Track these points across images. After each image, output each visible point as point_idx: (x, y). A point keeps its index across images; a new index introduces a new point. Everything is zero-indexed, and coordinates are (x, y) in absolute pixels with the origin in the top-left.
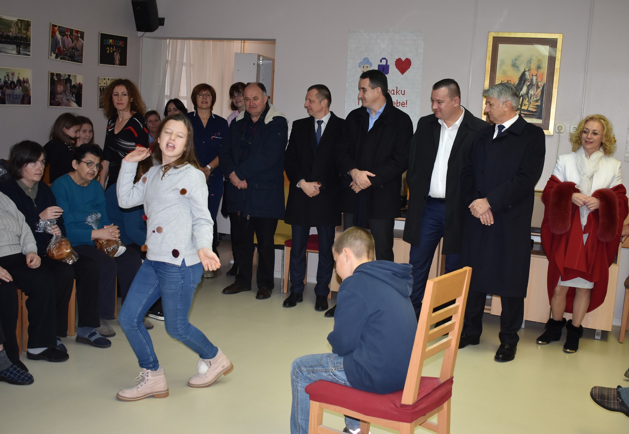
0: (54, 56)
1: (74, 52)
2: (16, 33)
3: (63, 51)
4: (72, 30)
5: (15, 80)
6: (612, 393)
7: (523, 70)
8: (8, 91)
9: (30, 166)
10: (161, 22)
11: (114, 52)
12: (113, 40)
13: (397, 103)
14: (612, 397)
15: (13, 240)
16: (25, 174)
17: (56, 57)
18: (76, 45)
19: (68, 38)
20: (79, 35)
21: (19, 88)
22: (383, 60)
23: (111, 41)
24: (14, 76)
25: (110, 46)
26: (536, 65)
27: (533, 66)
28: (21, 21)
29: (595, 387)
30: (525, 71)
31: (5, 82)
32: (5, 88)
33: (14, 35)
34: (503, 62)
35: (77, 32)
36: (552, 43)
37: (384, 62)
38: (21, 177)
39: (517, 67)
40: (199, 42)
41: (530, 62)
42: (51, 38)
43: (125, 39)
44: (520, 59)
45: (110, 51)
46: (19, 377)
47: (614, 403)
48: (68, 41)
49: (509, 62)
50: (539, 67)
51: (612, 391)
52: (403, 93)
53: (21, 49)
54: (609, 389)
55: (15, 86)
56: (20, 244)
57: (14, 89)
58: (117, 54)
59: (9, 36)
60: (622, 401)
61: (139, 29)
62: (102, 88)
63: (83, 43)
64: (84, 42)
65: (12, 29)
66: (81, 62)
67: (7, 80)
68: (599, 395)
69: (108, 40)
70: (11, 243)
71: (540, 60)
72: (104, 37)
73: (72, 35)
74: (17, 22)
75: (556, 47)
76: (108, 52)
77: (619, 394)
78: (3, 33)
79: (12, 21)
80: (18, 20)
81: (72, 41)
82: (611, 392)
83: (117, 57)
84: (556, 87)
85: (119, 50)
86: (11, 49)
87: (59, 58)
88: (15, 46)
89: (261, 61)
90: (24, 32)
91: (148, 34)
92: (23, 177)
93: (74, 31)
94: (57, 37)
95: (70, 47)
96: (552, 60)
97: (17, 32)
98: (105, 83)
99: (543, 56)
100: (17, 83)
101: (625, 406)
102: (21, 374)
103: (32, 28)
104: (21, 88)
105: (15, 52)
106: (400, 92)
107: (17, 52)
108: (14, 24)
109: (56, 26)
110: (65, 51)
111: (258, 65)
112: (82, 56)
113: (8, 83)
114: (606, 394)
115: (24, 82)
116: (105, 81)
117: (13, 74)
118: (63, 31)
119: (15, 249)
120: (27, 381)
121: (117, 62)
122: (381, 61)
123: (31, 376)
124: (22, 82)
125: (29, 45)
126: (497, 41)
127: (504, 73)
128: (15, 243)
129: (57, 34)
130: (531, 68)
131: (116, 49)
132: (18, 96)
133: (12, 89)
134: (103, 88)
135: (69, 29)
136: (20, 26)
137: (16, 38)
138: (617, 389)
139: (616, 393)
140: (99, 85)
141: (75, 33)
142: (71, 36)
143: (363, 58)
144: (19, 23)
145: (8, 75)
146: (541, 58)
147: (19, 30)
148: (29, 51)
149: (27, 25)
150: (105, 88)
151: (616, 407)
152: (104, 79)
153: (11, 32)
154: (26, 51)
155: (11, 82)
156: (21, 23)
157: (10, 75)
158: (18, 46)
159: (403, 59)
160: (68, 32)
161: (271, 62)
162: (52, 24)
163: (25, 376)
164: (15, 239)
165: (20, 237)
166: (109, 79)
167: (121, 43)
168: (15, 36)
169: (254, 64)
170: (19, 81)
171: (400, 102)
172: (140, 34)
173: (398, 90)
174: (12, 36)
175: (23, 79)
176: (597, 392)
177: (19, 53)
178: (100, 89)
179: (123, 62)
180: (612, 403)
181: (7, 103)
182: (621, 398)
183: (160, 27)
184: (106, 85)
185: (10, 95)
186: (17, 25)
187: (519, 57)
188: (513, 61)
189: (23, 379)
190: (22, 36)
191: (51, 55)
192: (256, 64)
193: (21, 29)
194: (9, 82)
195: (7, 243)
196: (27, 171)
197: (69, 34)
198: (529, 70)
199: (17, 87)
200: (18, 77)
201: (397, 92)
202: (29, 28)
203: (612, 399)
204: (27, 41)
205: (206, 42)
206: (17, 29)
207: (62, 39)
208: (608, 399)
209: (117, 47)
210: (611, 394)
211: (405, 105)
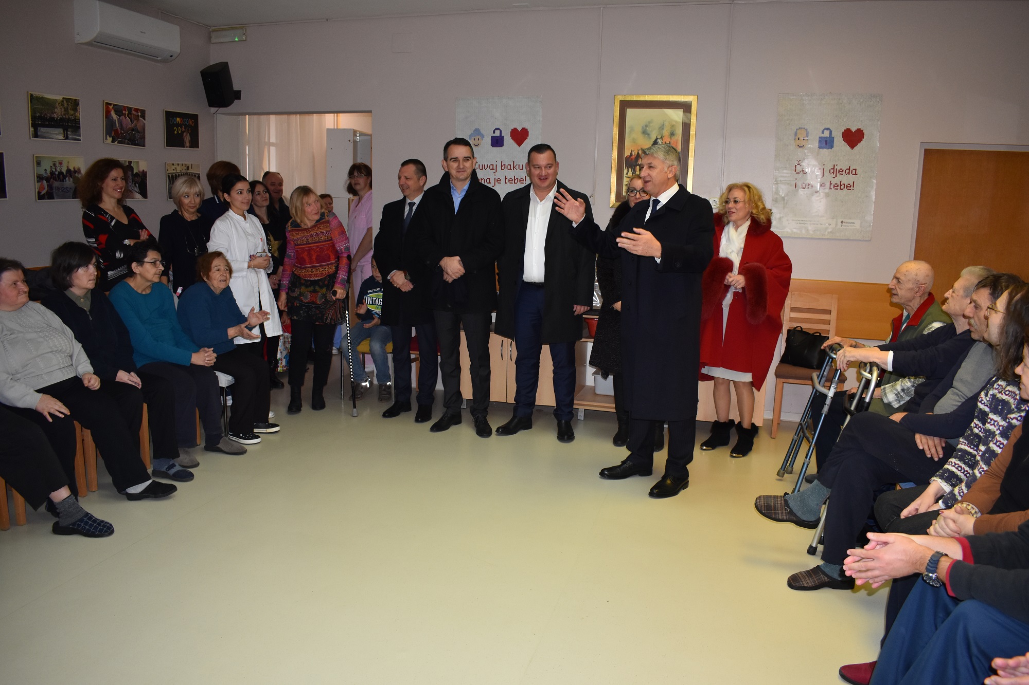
0: (110, 139)
1: (135, 134)
2: (61, 115)
3: (121, 133)
4: (131, 108)
5: (64, 170)
6: (779, 502)
7: (655, 138)
8: (56, 184)
9: (81, 271)
10: (237, 95)
11: (183, 132)
12: (181, 119)
13: (515, 180)
14: (779, 506)
15: (63, 361)
16: (76, 281)
17: (113, 141)
18: (136, 126)
19: (126, 118)
20: (140, 114)
21: (69, 179)
22: (496, 131)
23: (178, 119)
24: (62, 166)
25: (178, 125)
26: (669, 132)
27: (666, 133)
28: (68, 100)
29: (760, 497)
30: (657, 139)
31: (52, 173)
32: (52, 180)
33: (59, 117)
34: (632, 130)
35: (137, 110)
36: (686, 107)
37: (497, 134)
38: (71, 286)
39: (648, 134)
40: (285, 117)
41: (662, 128)
42: (106, 118)
43: (195, 117)
44: (651, 125)
45: (178, 132)
46: (96, 528)
47: (782, 513)
48: (127, 121)
49: (639, 129)
50: (672, 134)
51: (779, 500)
52: (521, 168)
53: (69, 133)
54: (774, 497)
55: (64, 177)
56: (72, 365)
57: (63, 181)
58: (187, 135)
59: (54, 118)
60: (791, 510)
61: (212, 104)
62: (170, 175)
63: (144, 124)
64: (146, 122)
65: (56, 110)
66: (144, 146)
67: (54, 170)
68: (764, 505)
69: (175, 118)
70: (62, 366)
71: (673, 126)
72: (170, 115)
73: (131, 114)
74: (63, 101)
75: (690, 112)
76: (175, 133)
77: (786, 502)
78: (46, 114)
79: (56, 100)
80: (64, 98)
81: (131, 122)
82: (777, 501)
83: (187, 138)
84: (691, 156)
85: (188, 130)
86: (57, 134)
87: (116, 142)
88: (61, 130)
89: (358, 137)
90: (72, 112)
91: (222, 110)
92: (74, 286)
93: (133, 109)
94: (112, 118)
95: (130, 128)
96: (686, 127)
97: (63, 113)
98: (174, 170)
99: (676, 122)
100: (66, 174)
101: (795, 515)
102: (97, 524)
103: (81, 108)
104: (71, 179)
105: (61, 137)
106: (517, 167)
107: (64, 137)
108: (59, 104)
109: (110, 104)
110: (123, 133)
111: (355, 142)
112: (145, 138)
113: (55, 174)
114: (772, 504)
115: (75, 172)
116: (173, 167)
117: (61, 163)
118: (119, 110)
119: (68, 373)
120: (106, 531)
121: (188, 144)
122: (494, 132)
123: (111, 525)
124: (72, 172)
125: (79, 127)
126: (625, 105)
127: (634, 141)
128: (66, 365)
129: (113, 113)
130: (664, 135)
131: (185, 128)
132: (68, 189)
133: (60, 181)
134: (172, 176)
135: (127, 107)
136: (66, 105)
137: (62, 120)
138: (784, 496)
139: (783, 502)
140: (167, 172)
141: (134, 112)
142: (130, 116)
143: (474, 129)
144: (65, 102)
145: (54, 165)
146: (674, 123)
147: (65, 111)
148: (80, 136)
149: (75, 104)
150: (174, 175)
151: (785, 517)
152: (173, 164)
153: (55, 113)
154: (75, 135)
155: (59, 172)
156: (67, 102)
157: (57, 165)
158: (66, 129)
159: (519, 129)
160: (126, 111)
161: (370, 137)
162: (105, 101)
163: (103, 526)
164: (66, 360)
165: (71, 356)
166: (178, 165)
167: (191, 122)
168: (61, 118)
169: (349, 141)
170: (69, 171)
171: (517, 179)
172: (213, 110)
173: (515, 165)
174: (57, 118)
175: (74, 168)
176: (762, 503)
177: (66, 138)
178: (169, 176)
179: (195, 144)
180: (780, 513)
181: (55, 198)
182: (789, 507)
183: (236, 101)
184: (175, 172)
185: (59, 188)
186: (63, 105)
187: (650, 122)
188: (643, 127)
189: (101, 530)
190: (69, 118)
191: (106, 139)
192: (352, 141)
193: (67, 109)
194: (57, 173)
195: (57, 367)
196: (78, 278)
197: (127, 113)
198: (661, 138)
199: (67, 178)
200: (68, 167)
201: (514, 167)
202: (78, 108)
203: (779, 509)
204: (76, 124)
205: (293, 117)
206: (63, 110)
207: (118, 120)
208: (775, 509)
209: (186, 126)
210: (777, 503)
211: (524, 182)
